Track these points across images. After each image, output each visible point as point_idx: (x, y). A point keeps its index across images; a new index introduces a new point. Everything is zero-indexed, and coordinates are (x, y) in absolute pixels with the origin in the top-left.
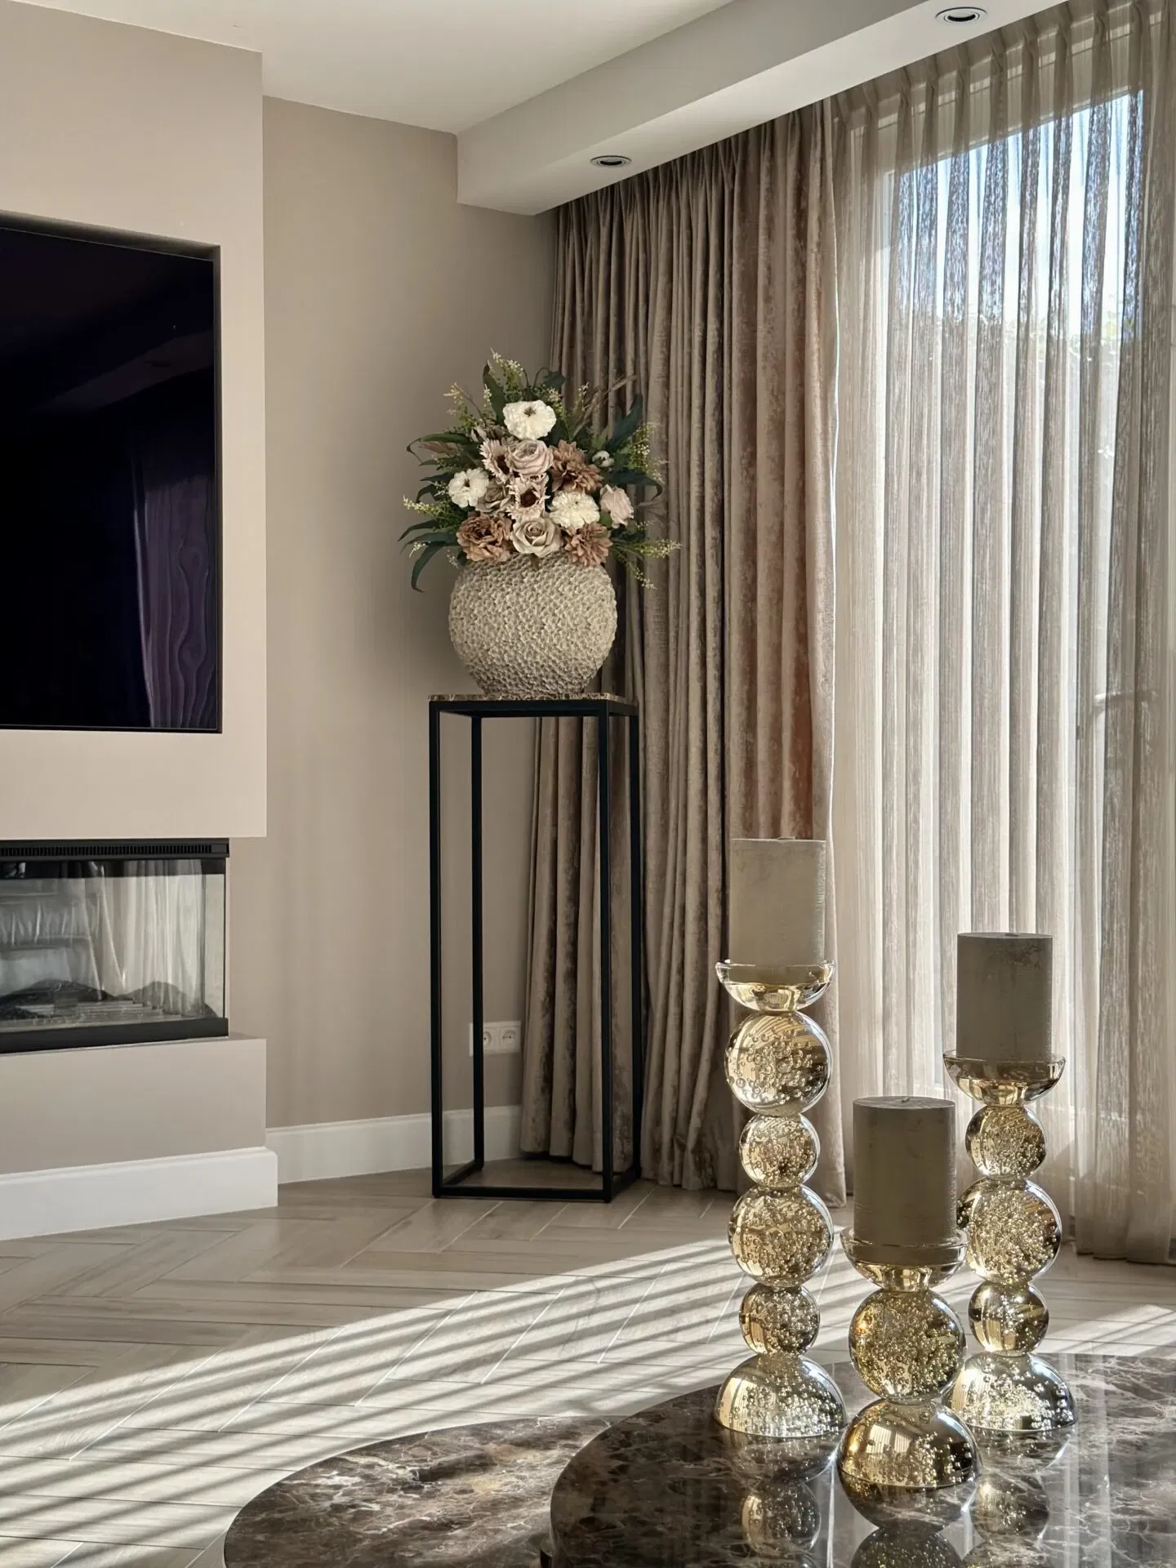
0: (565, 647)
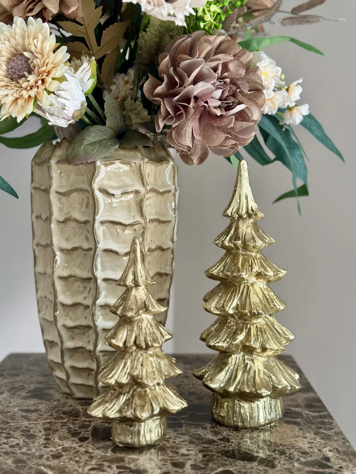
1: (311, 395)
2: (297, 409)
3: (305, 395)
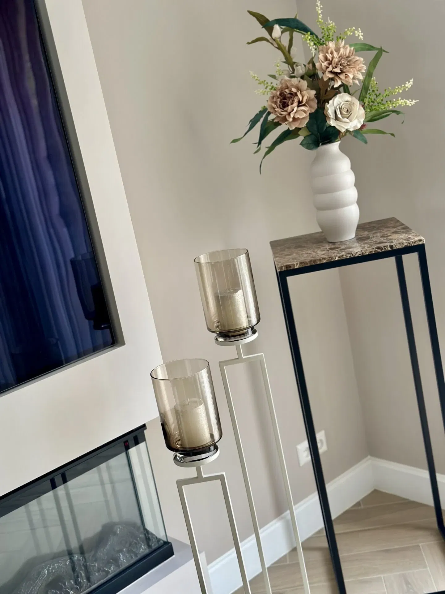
1: (404, 226)
2: (399, 230)
3: (401, 227)
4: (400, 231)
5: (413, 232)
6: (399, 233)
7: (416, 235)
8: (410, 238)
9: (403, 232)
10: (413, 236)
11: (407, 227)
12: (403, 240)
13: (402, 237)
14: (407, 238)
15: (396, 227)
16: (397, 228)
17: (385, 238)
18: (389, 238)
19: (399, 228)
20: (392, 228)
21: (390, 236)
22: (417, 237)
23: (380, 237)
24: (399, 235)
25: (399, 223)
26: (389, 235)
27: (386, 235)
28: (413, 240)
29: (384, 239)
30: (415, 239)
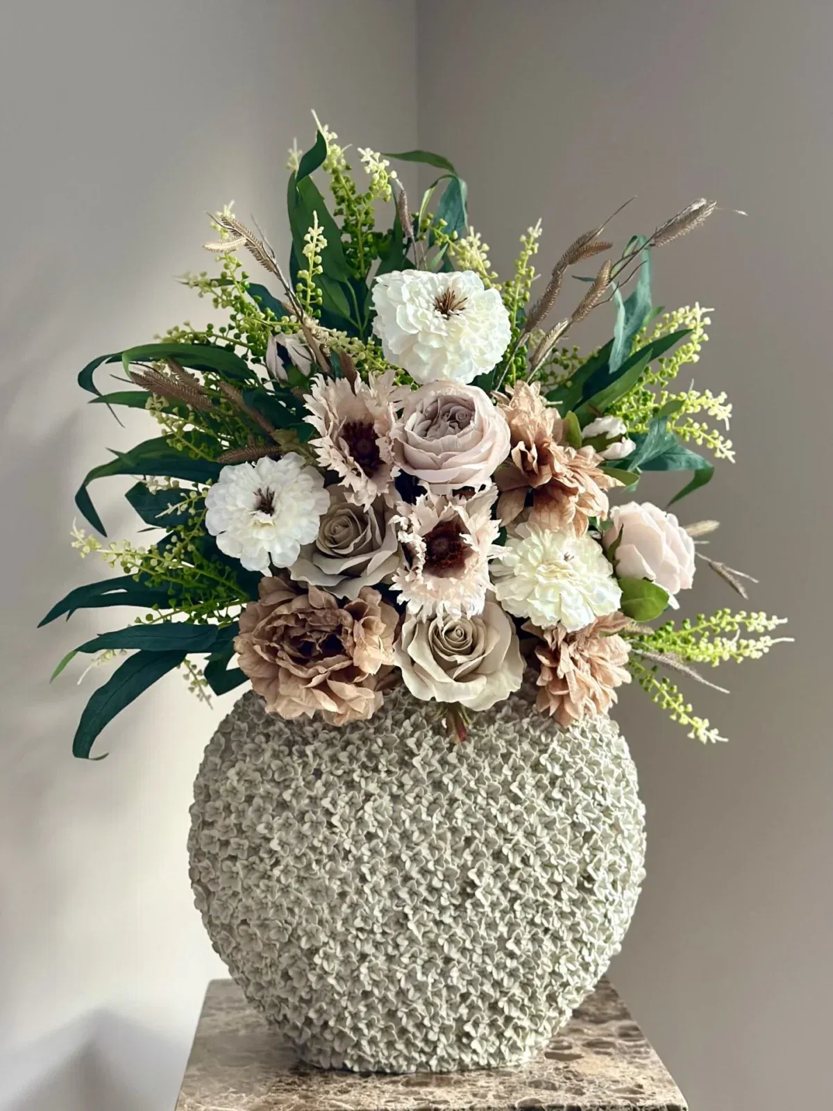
0: (527, 945)
4: (611, 1045)
5: (653, 1063)
6: (611, 1050)
7: (660, 1080)
8: (640, 1086)
9: (623, 1052)
10: (653, 1079)
11: (636, 1029)
12: (616, 1091)
13: (616, 1075)
14: (631, 1085)
15: (603, 1022)
16: (604, 1025)
17: (561, 1065)
18: (574, 1066)
19: (614, 1026)
20: (591, 1022)
21: (579, 1057)
22: (664, 1091)
23: (548, 1055)
24: (608, 1058)
25: (613, 1004)
26: (576, 1050)
27: (566, 1052)
28: (649, 1103)
29: (557, 1069)
30: (657, 1097)
